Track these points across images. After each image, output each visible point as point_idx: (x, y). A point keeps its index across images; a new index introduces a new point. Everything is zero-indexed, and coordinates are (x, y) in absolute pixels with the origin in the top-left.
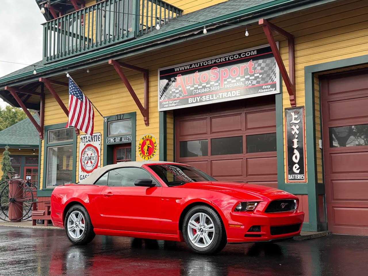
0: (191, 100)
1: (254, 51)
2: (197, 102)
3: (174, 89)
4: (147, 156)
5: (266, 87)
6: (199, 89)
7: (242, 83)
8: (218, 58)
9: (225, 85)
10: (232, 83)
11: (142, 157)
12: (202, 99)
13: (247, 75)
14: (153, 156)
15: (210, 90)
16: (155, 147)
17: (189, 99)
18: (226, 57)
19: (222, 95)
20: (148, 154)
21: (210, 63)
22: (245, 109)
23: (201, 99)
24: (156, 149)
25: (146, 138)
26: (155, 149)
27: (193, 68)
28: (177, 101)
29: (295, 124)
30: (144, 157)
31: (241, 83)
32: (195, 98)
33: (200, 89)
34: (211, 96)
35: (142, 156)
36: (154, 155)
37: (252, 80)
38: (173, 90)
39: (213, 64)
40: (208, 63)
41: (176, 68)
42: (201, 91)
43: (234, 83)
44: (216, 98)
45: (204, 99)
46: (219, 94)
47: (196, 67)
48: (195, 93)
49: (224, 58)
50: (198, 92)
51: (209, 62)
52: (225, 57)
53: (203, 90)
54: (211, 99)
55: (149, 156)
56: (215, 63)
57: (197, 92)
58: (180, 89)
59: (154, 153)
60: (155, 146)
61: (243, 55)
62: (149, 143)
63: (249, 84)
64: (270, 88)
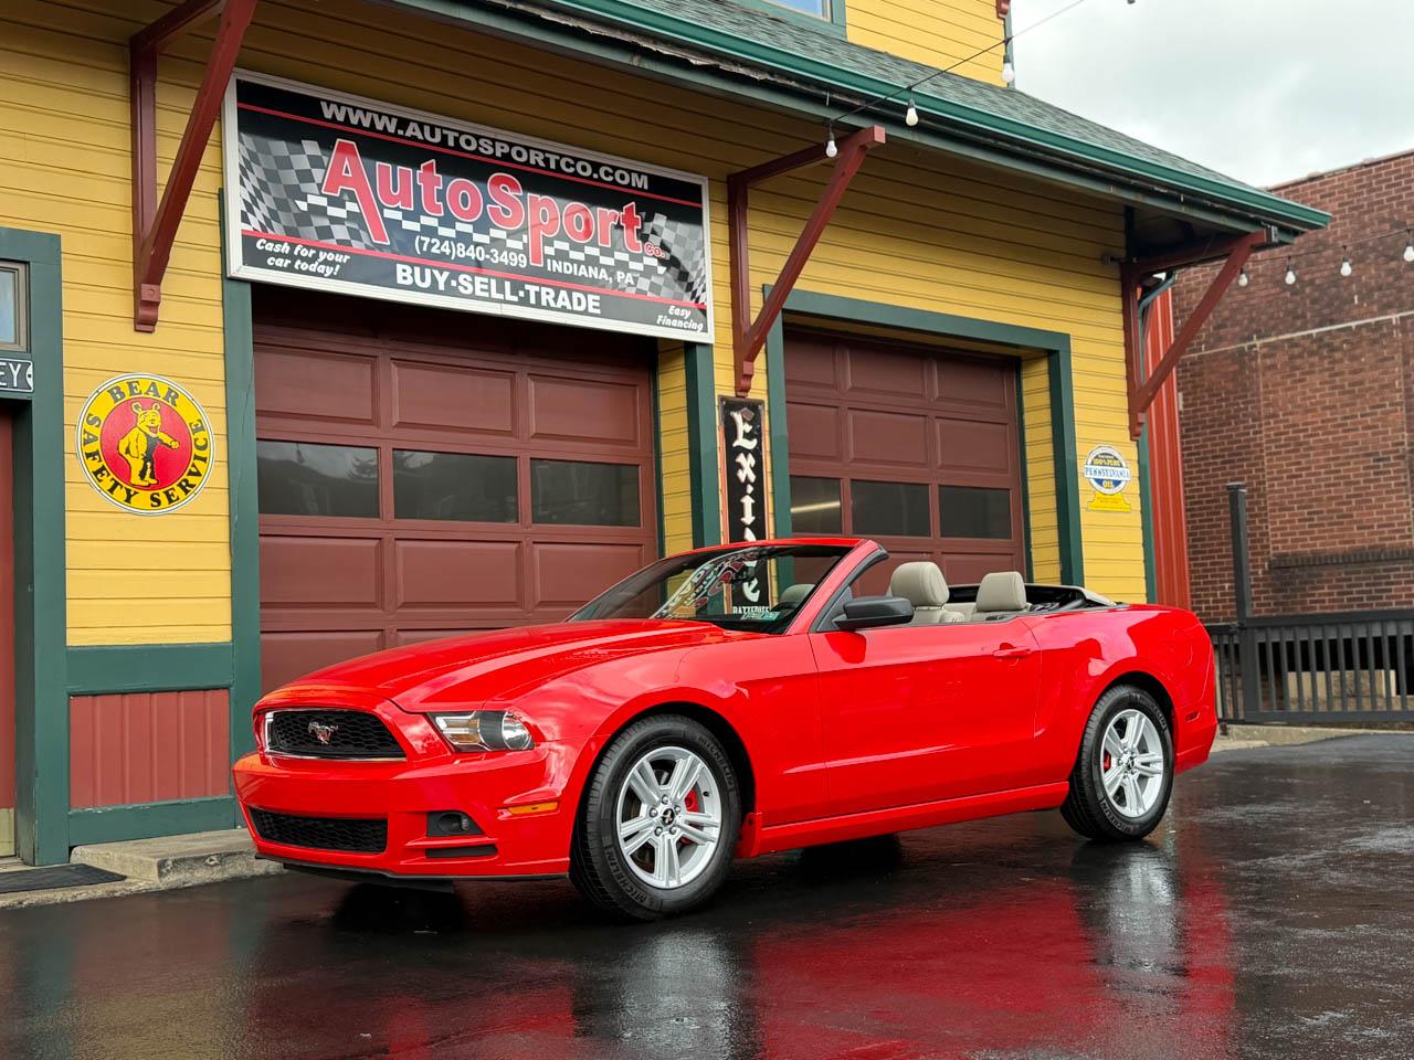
0: (408, 274)
1: (640, 174)
2: (433, 289)
3: (322, 195)
4: (149, 487)
5: (677, 312)
6: (443, 239)
7: (603, 274)
8: (521, 146)
9: (549, 261)
10: (573, 261)
11: (111, 490)
12: (458, 284)
13: (620, 251)
14: (187, 492)
15: (488, 256)
16: (203, 448)
17: (400, 267)
18: (549, 152)
19: (538, 295)
20: (152, 476)
21: (486, 149)
22: (529, 361)
23: (454, 283)
24: (204, 460)
25: (132, 393)
26: (196, 457)
27: (414, 138)
28: (339, 258)
29: (746, 452)
30: (120, 493)
31: (603, 271)
32: (428, 271)
33: (449, 239)
34: (493, 282)
35: (107, 482)
36: (192, 486)
37: (638, 275)
38: (312, 200)
39: (498, 158)
40: (479, 145)
41: (329, 103)
42: (451, 248)
43: (579, 263)
44: (515, 299)
45: (466, 288)
46: (527, 287)
47: (425, 141)
48: (425, 249)
49: (541, 156)
50: (438, 252)
51: (482, 142)
52: (544, 152)
53: (460, 251)
54: (495, 295)
55: (161, 492)
56: (507, 157)
57: (434, 250)
58: (352, 207)
59: (192, 480)
60: (201, 443)
61: (607, 174)
62: (158, 423)
63: (626, 281)
64: (688, 320)
